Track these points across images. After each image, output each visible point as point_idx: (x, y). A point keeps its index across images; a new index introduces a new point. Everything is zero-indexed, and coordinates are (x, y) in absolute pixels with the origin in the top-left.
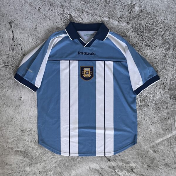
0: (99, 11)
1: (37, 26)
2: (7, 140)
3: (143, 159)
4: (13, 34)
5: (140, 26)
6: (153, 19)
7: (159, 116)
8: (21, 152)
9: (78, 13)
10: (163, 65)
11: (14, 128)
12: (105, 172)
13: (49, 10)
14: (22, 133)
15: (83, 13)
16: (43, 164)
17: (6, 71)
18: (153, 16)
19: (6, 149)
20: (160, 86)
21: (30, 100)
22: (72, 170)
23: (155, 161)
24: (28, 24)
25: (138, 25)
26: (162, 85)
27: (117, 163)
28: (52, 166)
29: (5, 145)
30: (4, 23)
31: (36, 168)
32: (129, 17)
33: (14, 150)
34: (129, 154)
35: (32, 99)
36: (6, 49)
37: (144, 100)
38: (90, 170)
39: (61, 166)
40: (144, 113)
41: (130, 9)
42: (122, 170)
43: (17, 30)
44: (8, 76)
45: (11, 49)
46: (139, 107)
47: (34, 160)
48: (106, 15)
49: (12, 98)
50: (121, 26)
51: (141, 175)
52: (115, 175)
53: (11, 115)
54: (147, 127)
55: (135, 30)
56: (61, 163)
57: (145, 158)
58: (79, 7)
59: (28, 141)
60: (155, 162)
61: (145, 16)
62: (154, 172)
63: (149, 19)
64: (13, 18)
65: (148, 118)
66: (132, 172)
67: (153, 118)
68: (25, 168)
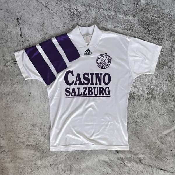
0: (105, 5)
1: (44, 21)
2: (18, 135)
4: (21, 30)
5: (146, 19)
6: (159, 11)
7: (166, 108)
8: (32, 146)
9: (84, 8)
10: (170, 58)
12: (114, 164)
13: (56, 5)
15: (89, 7)
16: (53, 157)
17: (15, 67)
18: (159, 9)
19: (17, 144)
20: (167, 78)
21: (39, 95)
22: (82, 163)
23: (163, 153)
24: (36, 20)
25: (145, 18)
26: (169, 78)
28: (63, 159)
31: (47, 161)
32: (135, 11)
34: (137, 145)
35: (42, 94)
36: (15, 46)
37: (151, 93)
38: (100, 161)
40: (152, 106)
41: (136, 2)
43: (25, 26)
44: (17, 72)
46: (147, 99)
48: (112, 9)
49: (22, 94)
50: (128, 19)
51: (149, 166)
52: (124, 166)
53: (21, 111)
55: (141, 23)
58: (85, 1)
59: (38, 136)
62: (162, 163)
63: (155, 12)
65: (155, 110)
66: (140, 164)
67: (160, 110)
68: (36, 162)
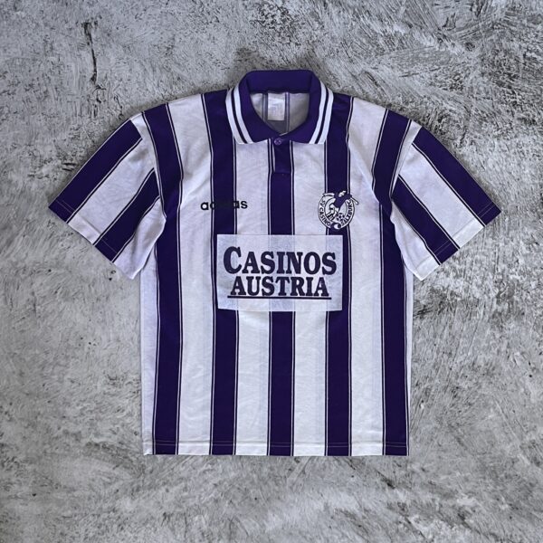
3: (497, 484)
11: (85, 370)
14: (111, 387)
27: (416, 494)
29: (53, 423)
30: (66, 26)
33: (84, 441)
39: (234, 497)
42: (429, 518)
45: (84, 113)
47: (148, 476)
54: (516, 384)
56: (235, 490)
57: (505, 481)
60: (535, 494)
61: (524, 25)
64: (97, 8)
